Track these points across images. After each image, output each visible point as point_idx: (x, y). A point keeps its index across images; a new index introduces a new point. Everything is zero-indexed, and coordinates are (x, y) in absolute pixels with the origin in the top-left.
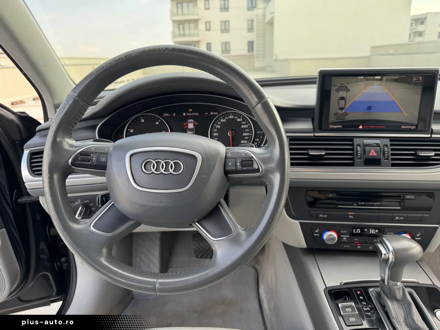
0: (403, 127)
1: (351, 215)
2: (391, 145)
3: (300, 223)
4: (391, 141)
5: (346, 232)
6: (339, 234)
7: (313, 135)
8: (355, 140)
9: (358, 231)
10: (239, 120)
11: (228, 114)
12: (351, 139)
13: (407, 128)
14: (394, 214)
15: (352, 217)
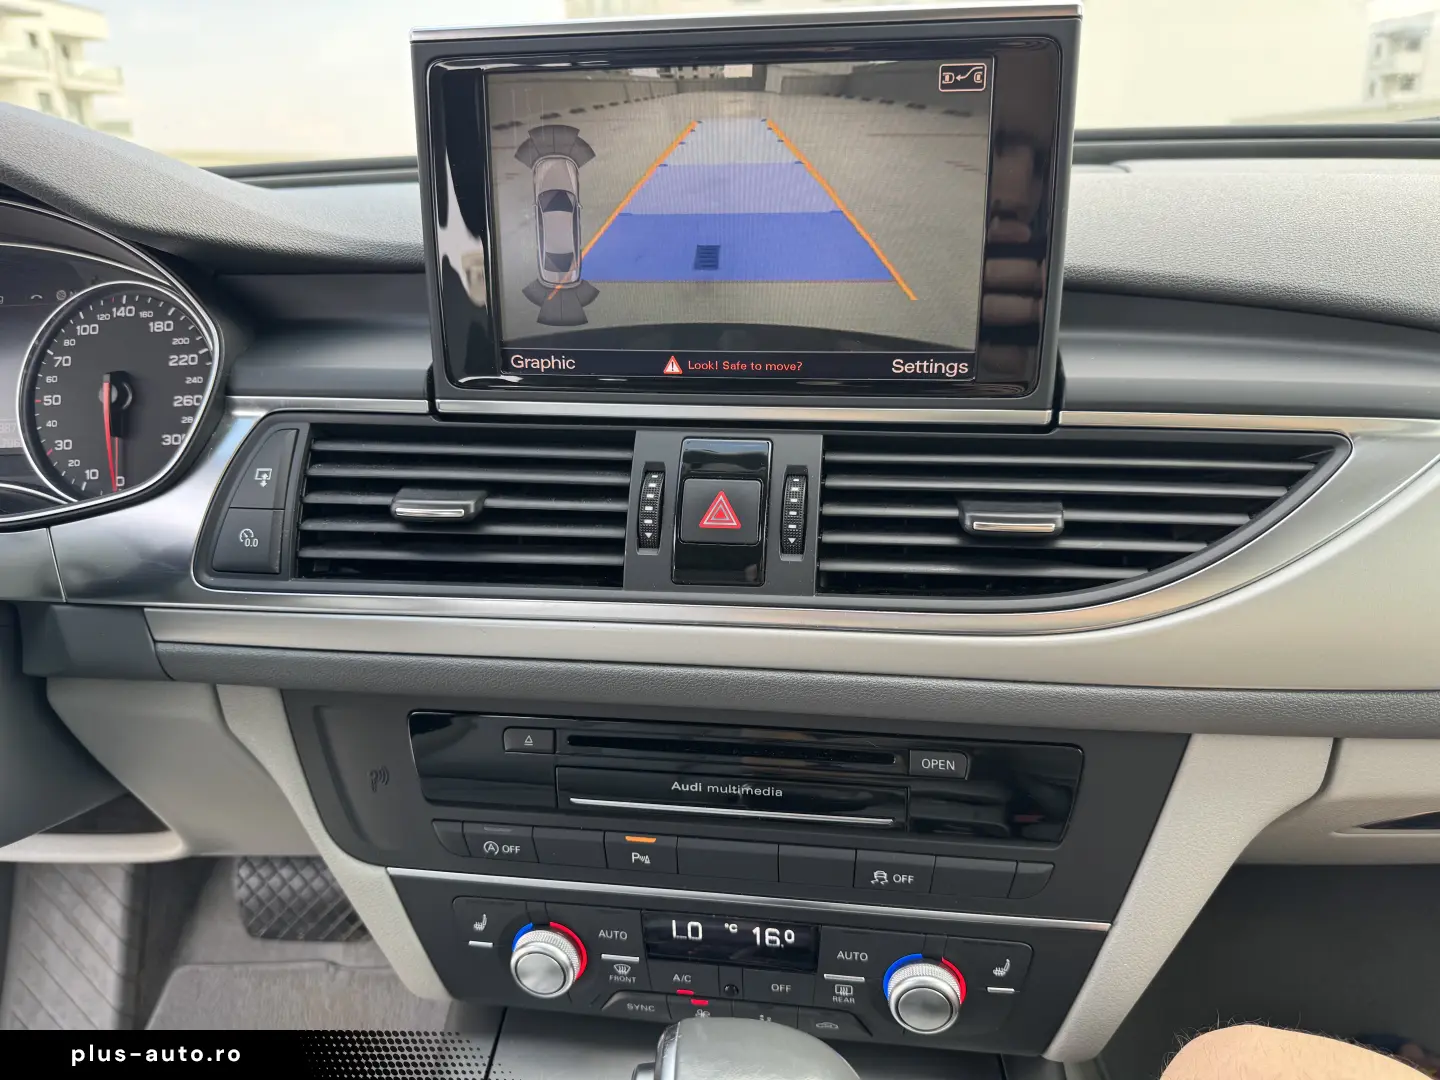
0: (899, 367)
1: (642, 849)
2: (829, 469)
3: (394, 879)
4: (830, 445)
5: (623, 936)
6: (587, 948)
7: (422, 406)
8: (642, 437)
9: (695, 931)
10: (158, 327)
11: (110, 297)
12: (621, 434)
13: (923, 375)
14: (863, 855)
15: (646, 860)
